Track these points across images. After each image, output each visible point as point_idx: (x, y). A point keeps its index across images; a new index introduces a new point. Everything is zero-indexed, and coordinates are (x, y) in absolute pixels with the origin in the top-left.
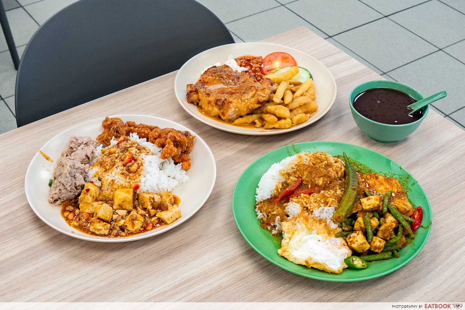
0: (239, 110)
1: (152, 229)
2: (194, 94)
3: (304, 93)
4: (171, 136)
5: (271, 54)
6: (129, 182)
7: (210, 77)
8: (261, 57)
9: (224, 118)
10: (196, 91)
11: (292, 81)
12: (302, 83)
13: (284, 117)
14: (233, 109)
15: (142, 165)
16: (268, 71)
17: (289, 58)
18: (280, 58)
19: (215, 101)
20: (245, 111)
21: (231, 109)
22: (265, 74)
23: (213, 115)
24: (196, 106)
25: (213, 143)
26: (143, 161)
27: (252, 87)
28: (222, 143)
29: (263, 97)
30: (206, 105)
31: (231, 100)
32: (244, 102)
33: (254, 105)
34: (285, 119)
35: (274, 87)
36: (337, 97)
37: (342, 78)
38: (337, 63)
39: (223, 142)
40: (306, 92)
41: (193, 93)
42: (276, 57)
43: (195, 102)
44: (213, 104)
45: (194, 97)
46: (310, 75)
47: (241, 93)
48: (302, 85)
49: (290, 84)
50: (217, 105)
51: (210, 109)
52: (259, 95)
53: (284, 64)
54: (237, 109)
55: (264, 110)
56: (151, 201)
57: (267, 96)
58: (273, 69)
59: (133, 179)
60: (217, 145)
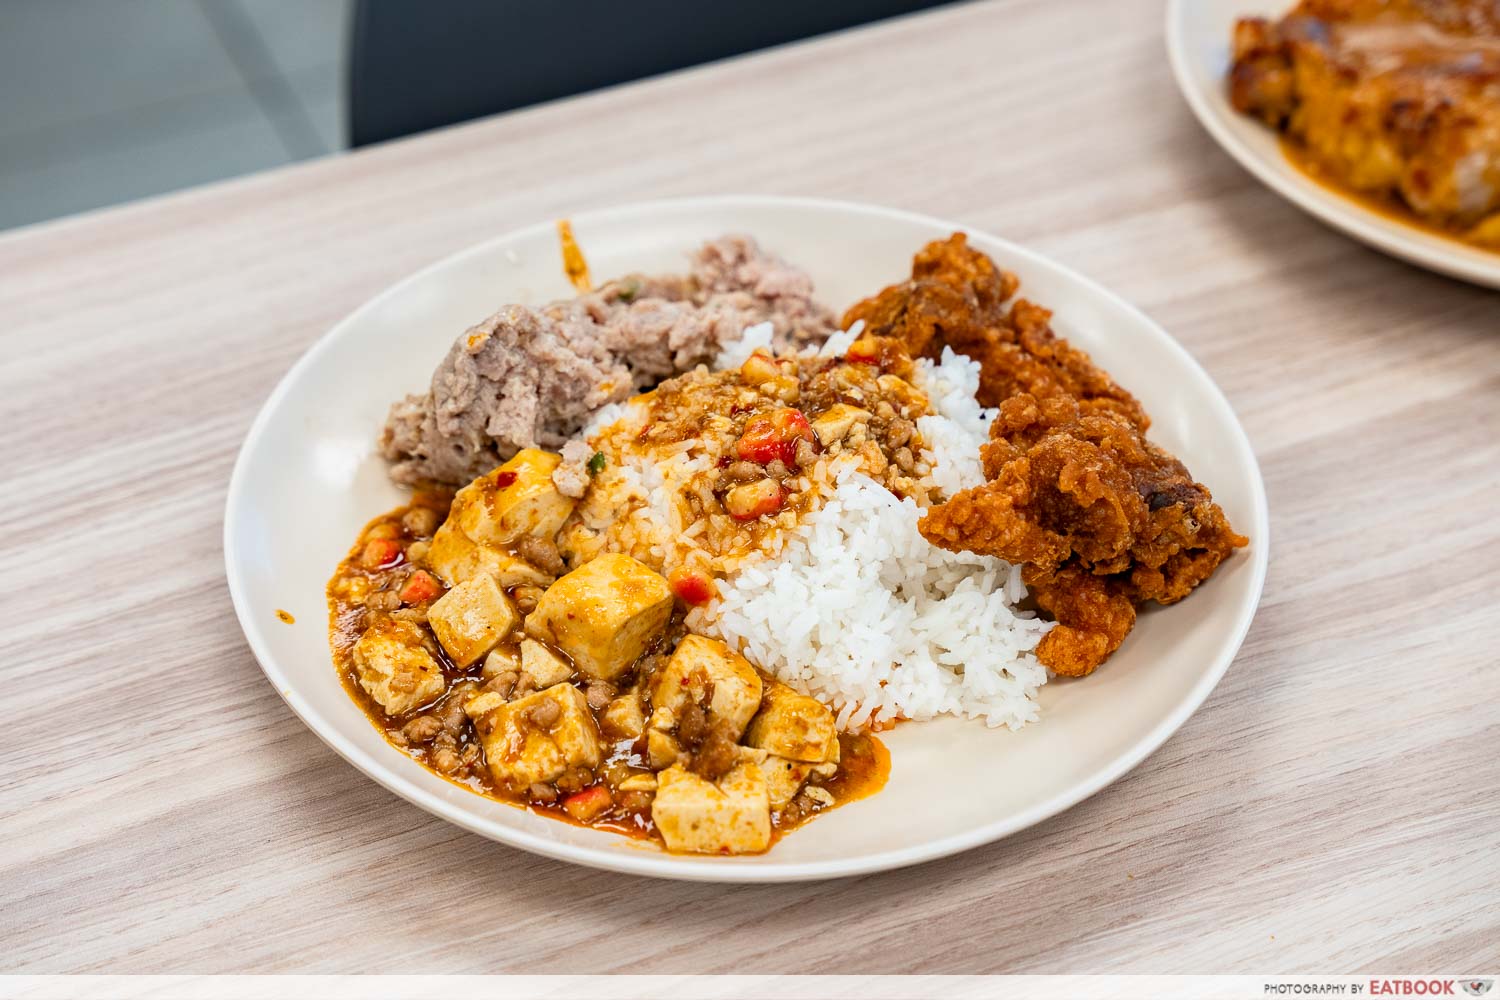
1: (590, 821)
4: (1054, 450)
6: (683, 549)
9: (1420, 205)
14: (1480, 161)
15: (803, 507)
19: (1386, 110)
21: (1466, 159)
26: (826, 490)
31: (1472, 109)
44: (1371, 124)
56: (690, 696)
59: (717, 546)
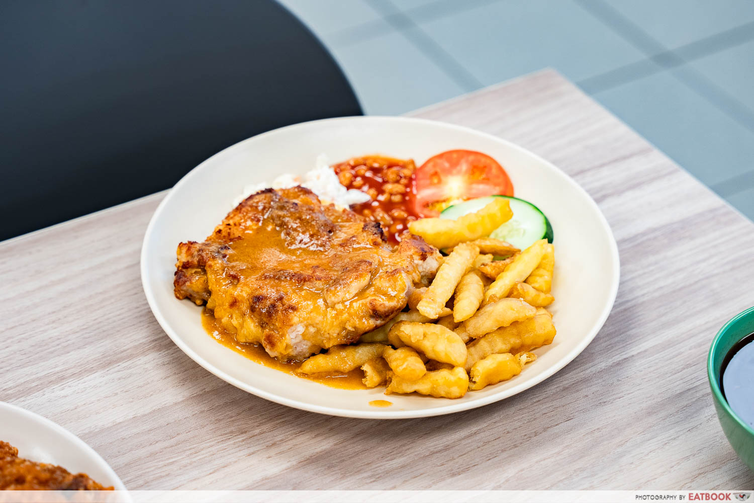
0: (318, 331)
2: (196, 273)
3: (519, 287)
5: (441, 156)
7: (249, 223)
8: (412, 162)
9: (272, 354)
10: (202, 266)
11: (487, 244)
12: (520, 251)
13: (448, 362)
14: (301, 329)
16: (426, 205)
17: (490, 169)
18: (464, 167)
19: (251, 300)
20: (332, 334)
21: (293, 328)
22: (417, 217)
23: (242, 340)
24: (201, 309)
25: (232, 428)
27: (362, 261)
28: (257, 431)
29: (391, 298)
30: (225, 310)
31: (294, 300)
32: (333, 308)
33: (361, 318)
34: (451, 367)
35: (431, 263)
36: (620, 295)
37: (644, 234)
38: (635, 184)
39: (265, 428)
40: (525, 281)
41: (194, 271)
42: (454, 164)
43: (195, 295)
44: (244, 307)
45: (195, 282)
46: (548, 225)
47: (327, 280)
48: (517, 257)
49: (483, 253)
50: (255, 314)
51: (235, 322)
52: (379, 291)
53: (475, 186)
54: (312, 330)
55: (392, 336)
57: (403, 295)
58: (443, 198)
60: (244, 436)
